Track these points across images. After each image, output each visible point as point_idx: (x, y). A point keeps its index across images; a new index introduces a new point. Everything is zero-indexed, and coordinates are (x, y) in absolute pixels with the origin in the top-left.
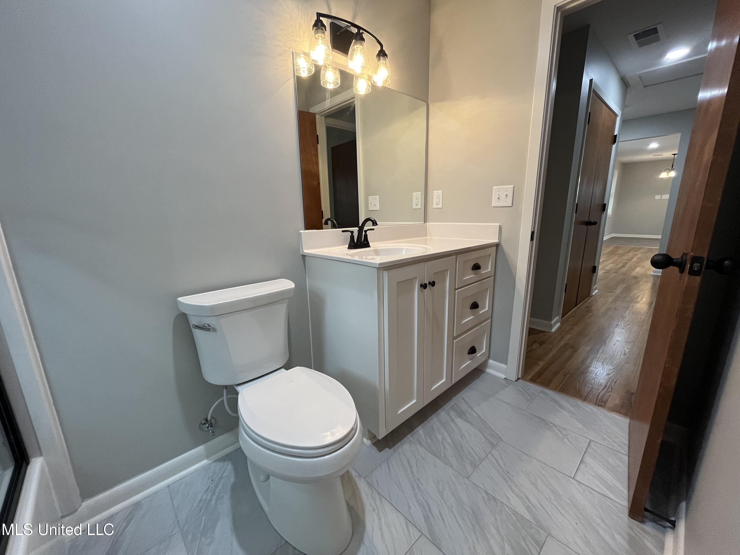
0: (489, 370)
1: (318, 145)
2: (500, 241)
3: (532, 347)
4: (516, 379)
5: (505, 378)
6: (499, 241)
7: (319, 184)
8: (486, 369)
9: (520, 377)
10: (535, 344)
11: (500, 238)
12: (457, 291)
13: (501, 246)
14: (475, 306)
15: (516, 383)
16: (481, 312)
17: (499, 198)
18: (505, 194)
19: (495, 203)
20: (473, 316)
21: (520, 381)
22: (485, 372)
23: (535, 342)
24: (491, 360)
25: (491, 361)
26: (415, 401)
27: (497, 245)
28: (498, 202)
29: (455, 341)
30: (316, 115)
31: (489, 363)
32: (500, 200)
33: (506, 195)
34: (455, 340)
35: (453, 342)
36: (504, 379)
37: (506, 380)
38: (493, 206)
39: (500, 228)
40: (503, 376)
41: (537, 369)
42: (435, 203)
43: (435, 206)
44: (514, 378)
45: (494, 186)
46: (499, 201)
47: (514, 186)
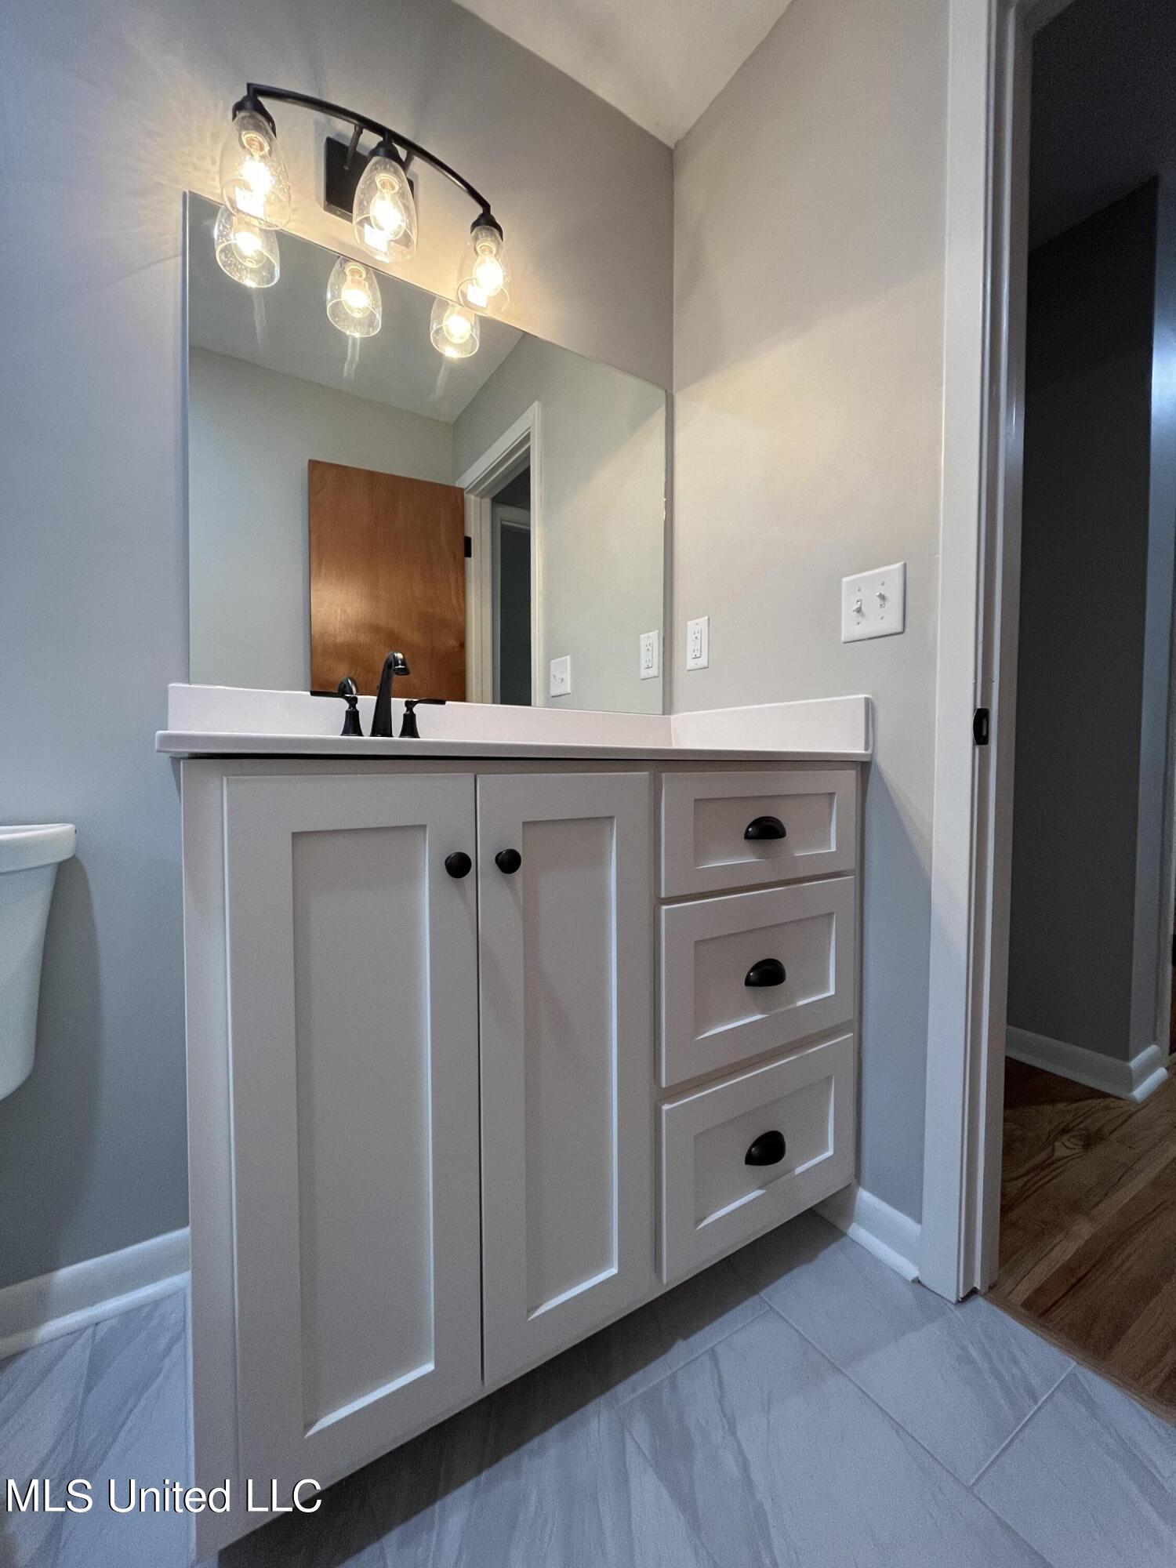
0: (858, 1232)
1: (468, 559)
2: (873, 750)
3: (1053, 1151)
4: (961, 1295)
5: (917, 1281)
6: (869, 751)
7: (462, 645)
8: (850, 1222)
9: (977, 1285)
10: (1065, 1137)
11: (871, 743)
12: (664, 908)
13: (876, 766)
14: (767, 974)
15: (958, 1313)
16: (800, 1003)
17: (859, 610)
18: (878, 594)
19: (851, 628)
20: (762, 1013)
21: (980, 1302)
22: (844, 1234)
23: (1065, 1131)
24: (868, 1190)
25: (865, 1198)
26: (429, 1367)
27: (864, 767)
28: (859, 623)
29: (666, 1107)
30: (465, 495)
31: (858, 1202)
32: (863, 615)
33: (882, 597)
34: (671, 1103)
35: (657, 1112)
36: (913, 1281)
37: (918, 1285)
38: (843, 639)
39: (869, 707)
40: (911, 1271)
41: (1063, 1250)
42: (690, 654)
43: (691, 664)
44: (949, 1287)
45: (846, 576)
46: (860, 619)
47: (905, 565)
